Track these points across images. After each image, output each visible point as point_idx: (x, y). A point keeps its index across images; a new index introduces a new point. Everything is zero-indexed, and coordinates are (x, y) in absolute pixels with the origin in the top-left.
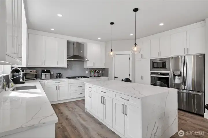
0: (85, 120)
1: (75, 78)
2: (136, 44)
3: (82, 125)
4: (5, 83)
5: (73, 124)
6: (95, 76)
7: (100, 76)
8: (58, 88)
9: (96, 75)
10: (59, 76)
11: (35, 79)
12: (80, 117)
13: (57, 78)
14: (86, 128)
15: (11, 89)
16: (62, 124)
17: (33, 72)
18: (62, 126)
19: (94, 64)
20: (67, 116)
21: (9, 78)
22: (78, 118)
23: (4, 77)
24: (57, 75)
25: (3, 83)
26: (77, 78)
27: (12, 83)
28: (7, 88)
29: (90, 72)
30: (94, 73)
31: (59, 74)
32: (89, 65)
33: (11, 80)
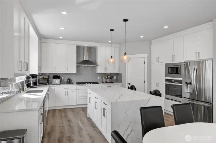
0: (83, 123)
1: (84, 84)
2: (125, 53)
3: (79, 127)
4: (21, 88)
5: (72, 125)
6: (106, 82)
7: (112, 82)
8: (67, 94)
9: (108, 81)
10: (70, 82)
11: (47, 85)
12: (81, 120)
13: (67, 83)
14: (80, 129)
15: (25, 92)
16: (63, 124)
17: (45, 78)
18: (62, 125)
19: (106, 69)
20: (70, 119)
21: (23, 83)
22: (79, 121)
23: (21, 83)
24: (67, 81)
25: (20, 87)
26: (86, 84)
27: (26, 87)
28: (21, 91)
29: (102, 77)
30: (106, 79)
31: (69, 79)
32: (100, 70)
33: (26, 85)
